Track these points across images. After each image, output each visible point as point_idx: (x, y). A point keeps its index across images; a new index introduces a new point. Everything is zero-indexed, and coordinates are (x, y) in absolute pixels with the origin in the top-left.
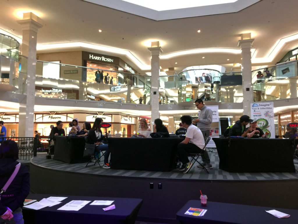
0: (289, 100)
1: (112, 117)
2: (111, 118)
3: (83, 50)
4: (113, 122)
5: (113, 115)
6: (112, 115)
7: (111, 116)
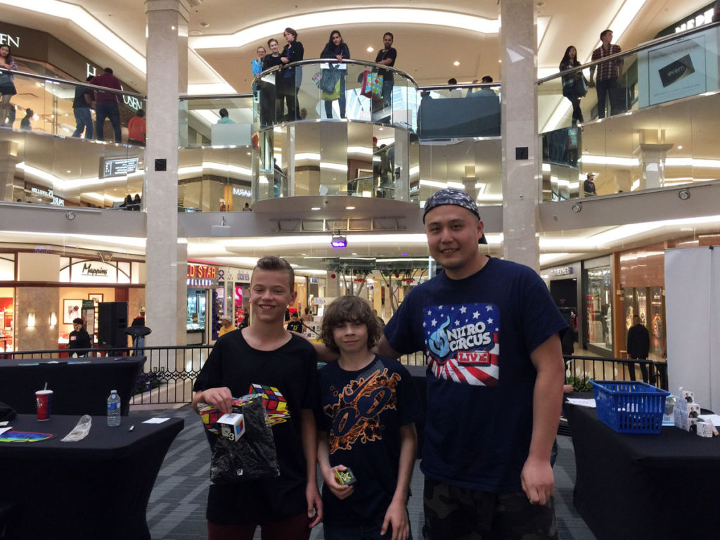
0: (691, 191)
1: (16, 261)
2: (13, 263)
4: (18, 280)
5: (20, 254)
6: (15, 252)
7: (12, 256)
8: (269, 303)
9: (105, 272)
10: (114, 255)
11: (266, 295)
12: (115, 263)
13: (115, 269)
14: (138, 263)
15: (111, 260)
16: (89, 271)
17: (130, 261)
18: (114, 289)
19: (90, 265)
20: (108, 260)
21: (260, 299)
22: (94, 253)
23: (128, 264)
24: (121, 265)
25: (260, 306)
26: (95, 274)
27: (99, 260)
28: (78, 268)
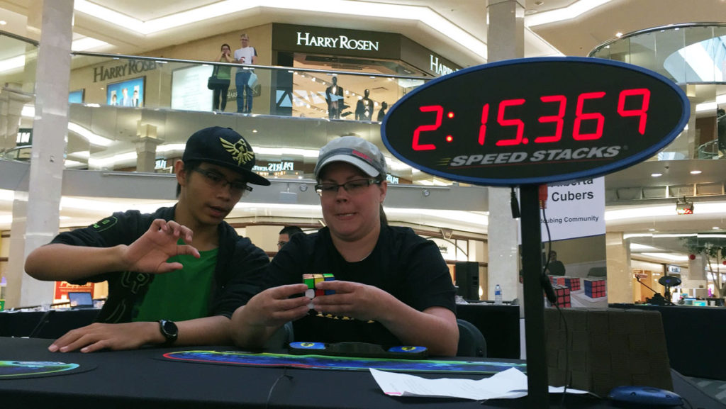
3: (274, 22)
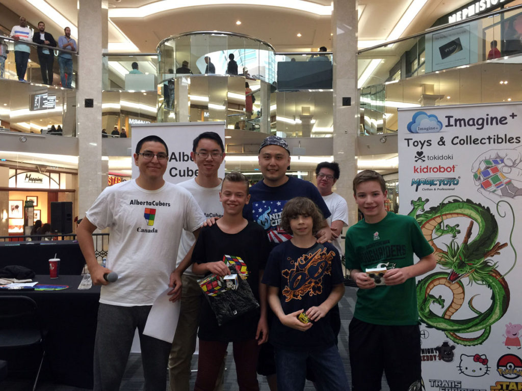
8: (234, 203)
9: (41, 180)
10: (48, 168)
11: (233, 198)
12: (48, 174)
13: (48, 178)
14: (65, 174)
15: (46, 172)
16: (30, 179)
17: (59, 173)
18: (47, 193)
19: (30, 175)
20: (44, 172)
21: (228, 200)
22: (34, 166)
23: (58, 175)
24: (53, 175)
25: (228, 204)
26: (33, 181)
27: (37, 171)
28: (22, 177)
